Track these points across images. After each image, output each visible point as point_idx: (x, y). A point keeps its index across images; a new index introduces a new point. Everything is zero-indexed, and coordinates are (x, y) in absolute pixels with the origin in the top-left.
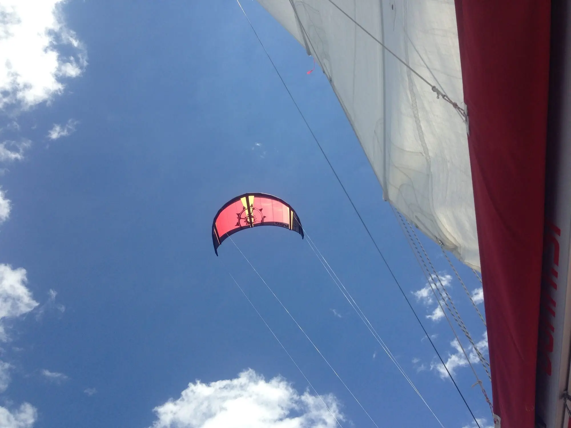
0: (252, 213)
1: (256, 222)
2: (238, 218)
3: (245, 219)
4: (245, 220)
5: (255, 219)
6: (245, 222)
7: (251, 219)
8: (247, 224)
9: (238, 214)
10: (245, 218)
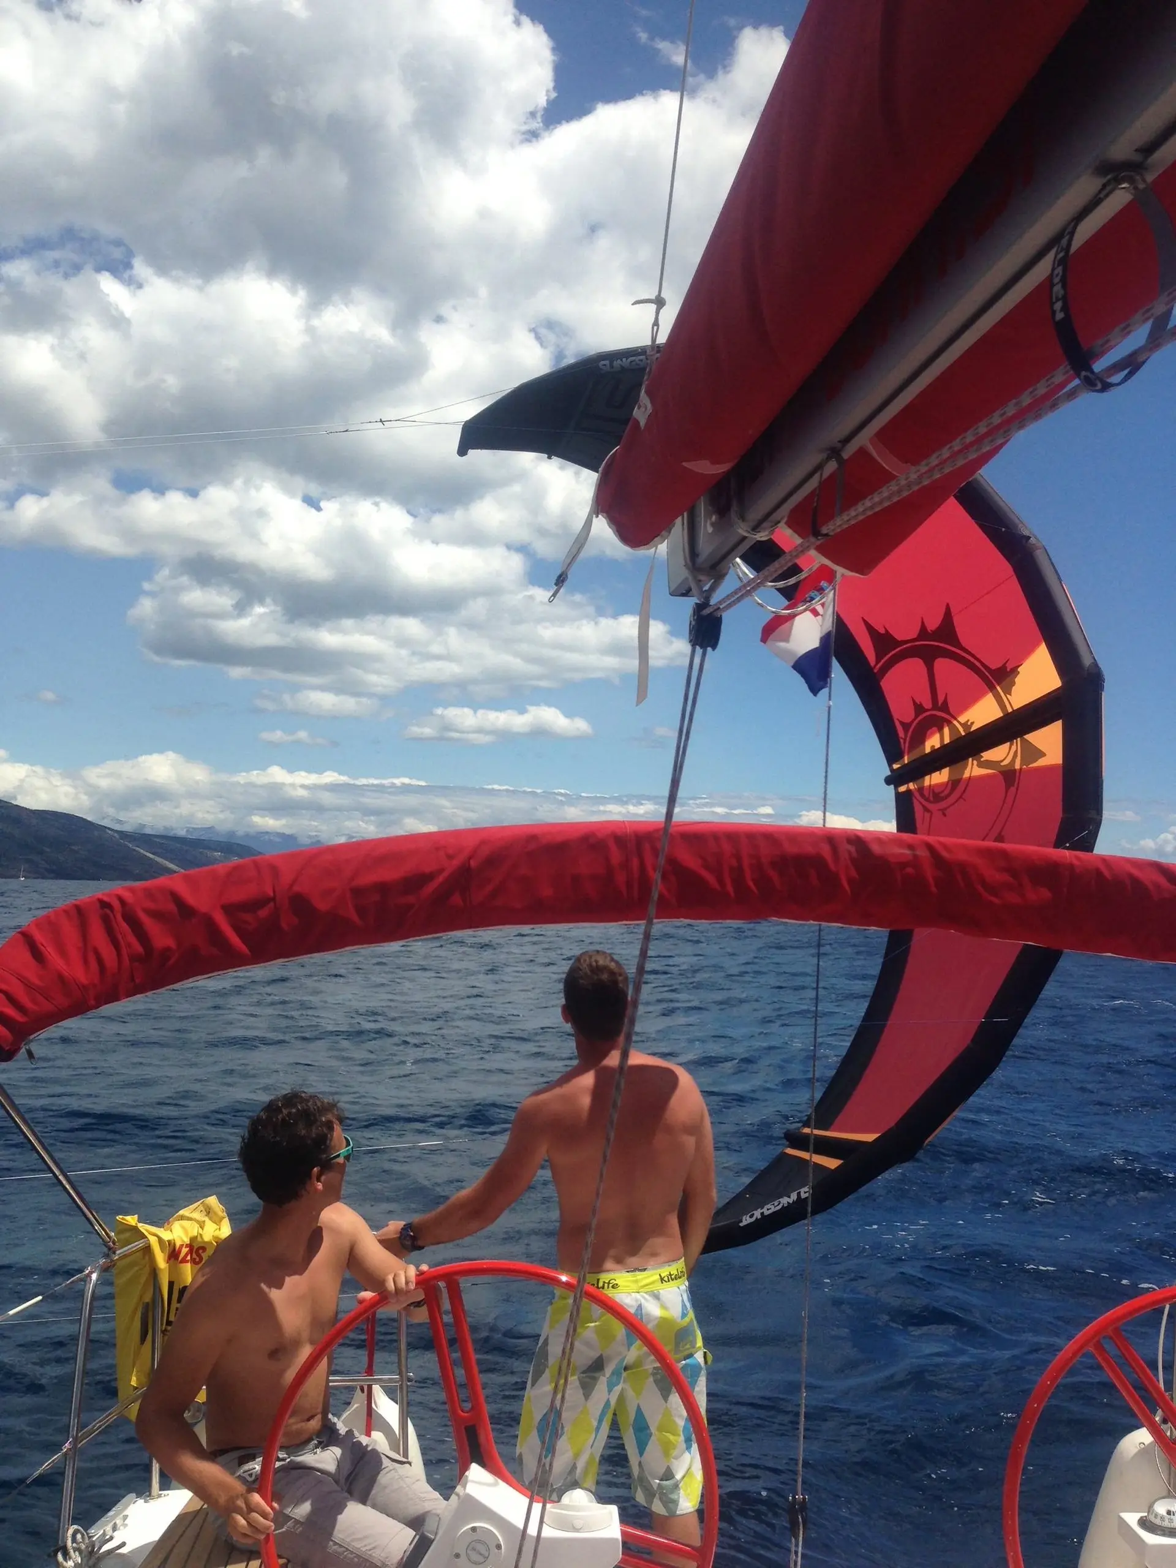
0: (981, 765)
1: (927, 815)
2: (924, 633)
3: (935, 706)
4: (928, 704)
5: (943, 805)
6: (919, 708)
7: (939, 768)
8: (906, 726)
9: (947, 630)
10: (945, 708)
